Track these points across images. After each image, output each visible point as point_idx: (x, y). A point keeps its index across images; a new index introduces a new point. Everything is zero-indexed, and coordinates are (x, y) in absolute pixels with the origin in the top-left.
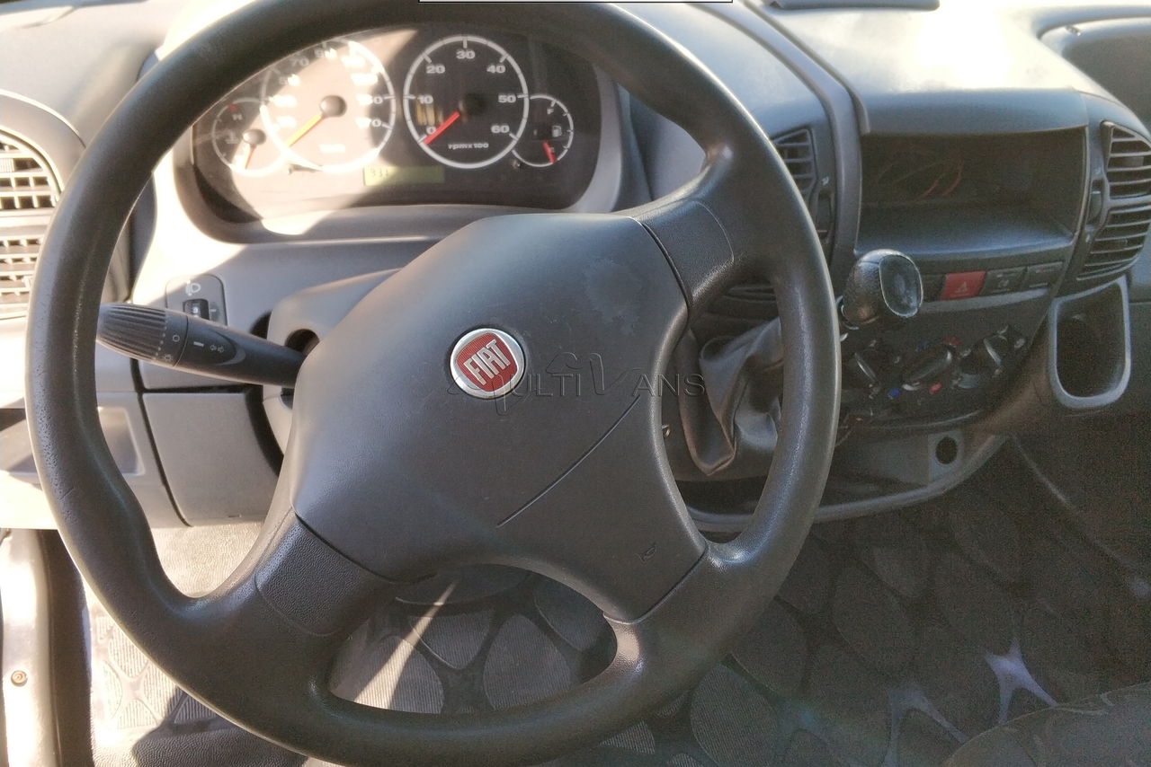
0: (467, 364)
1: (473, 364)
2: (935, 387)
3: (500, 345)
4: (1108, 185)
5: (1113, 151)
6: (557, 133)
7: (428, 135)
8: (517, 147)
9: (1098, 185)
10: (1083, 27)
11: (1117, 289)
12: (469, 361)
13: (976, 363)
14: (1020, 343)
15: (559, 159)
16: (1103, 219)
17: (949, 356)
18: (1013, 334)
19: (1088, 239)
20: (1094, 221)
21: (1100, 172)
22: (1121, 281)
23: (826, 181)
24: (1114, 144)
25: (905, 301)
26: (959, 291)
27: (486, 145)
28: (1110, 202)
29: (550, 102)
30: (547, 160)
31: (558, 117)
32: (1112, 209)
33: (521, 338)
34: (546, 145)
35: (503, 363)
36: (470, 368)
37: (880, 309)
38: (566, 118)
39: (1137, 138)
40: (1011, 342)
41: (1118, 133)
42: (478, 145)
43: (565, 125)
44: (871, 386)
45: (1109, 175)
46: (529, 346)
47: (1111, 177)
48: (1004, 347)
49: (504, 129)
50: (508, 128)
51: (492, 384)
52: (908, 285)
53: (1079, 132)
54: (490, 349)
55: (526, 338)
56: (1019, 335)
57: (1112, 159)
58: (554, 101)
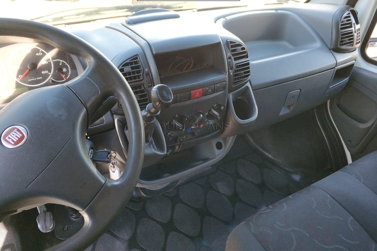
0: (7, 138)
1: (9, 138)
2: (202, 126)
3: (19, 130)
4: (233, 58)
5: (231, 48)
6: (64, 70)
7: (20, 78)
8: (52, 77)
9: (230, 58)
10: (228, 18)
11: (247, 87)
12: (8, 137)
13: (211, 116)
14: (222, 108)
15: (67, 78)
16: (234, 67)
17: (202, 116)
18: (219, 106)
19: (231, 74)
20: (232, 69)
21: (229, 54)
22: (248, 84)
23: (147, 70)
24: (231, 45)
25: (167, 98)
26: (197, 95)
27: (41, 78)
28: (235, 62)
29: (60, 61)
30: (64, 79)
31: (64, 65)
32: (236, 64)
33: (25, 127)
34: (61, 74)
35: (19, 135)
36: (8, 140)
37: (160, 102)
38: (67, 65)
39: (238, 43)
40: (220, 108)
41: (231, 42)
42: (38, 78)
43: (67, 67)
44: (181, 129)
45: (232, 54)
46: (29, 129)
47: (233, 55)
48: (218, 110)
49: (46, 72)
50: (47, 72)
51: (16, 143)
52: (167, 93)
53: (219, 43)
54: (15, 132)
55: (27, 126)
56: (221, 106)
57: (232, 50)
58: (61, 61)
